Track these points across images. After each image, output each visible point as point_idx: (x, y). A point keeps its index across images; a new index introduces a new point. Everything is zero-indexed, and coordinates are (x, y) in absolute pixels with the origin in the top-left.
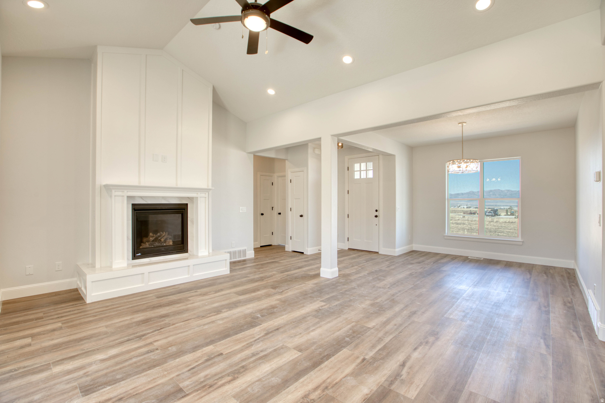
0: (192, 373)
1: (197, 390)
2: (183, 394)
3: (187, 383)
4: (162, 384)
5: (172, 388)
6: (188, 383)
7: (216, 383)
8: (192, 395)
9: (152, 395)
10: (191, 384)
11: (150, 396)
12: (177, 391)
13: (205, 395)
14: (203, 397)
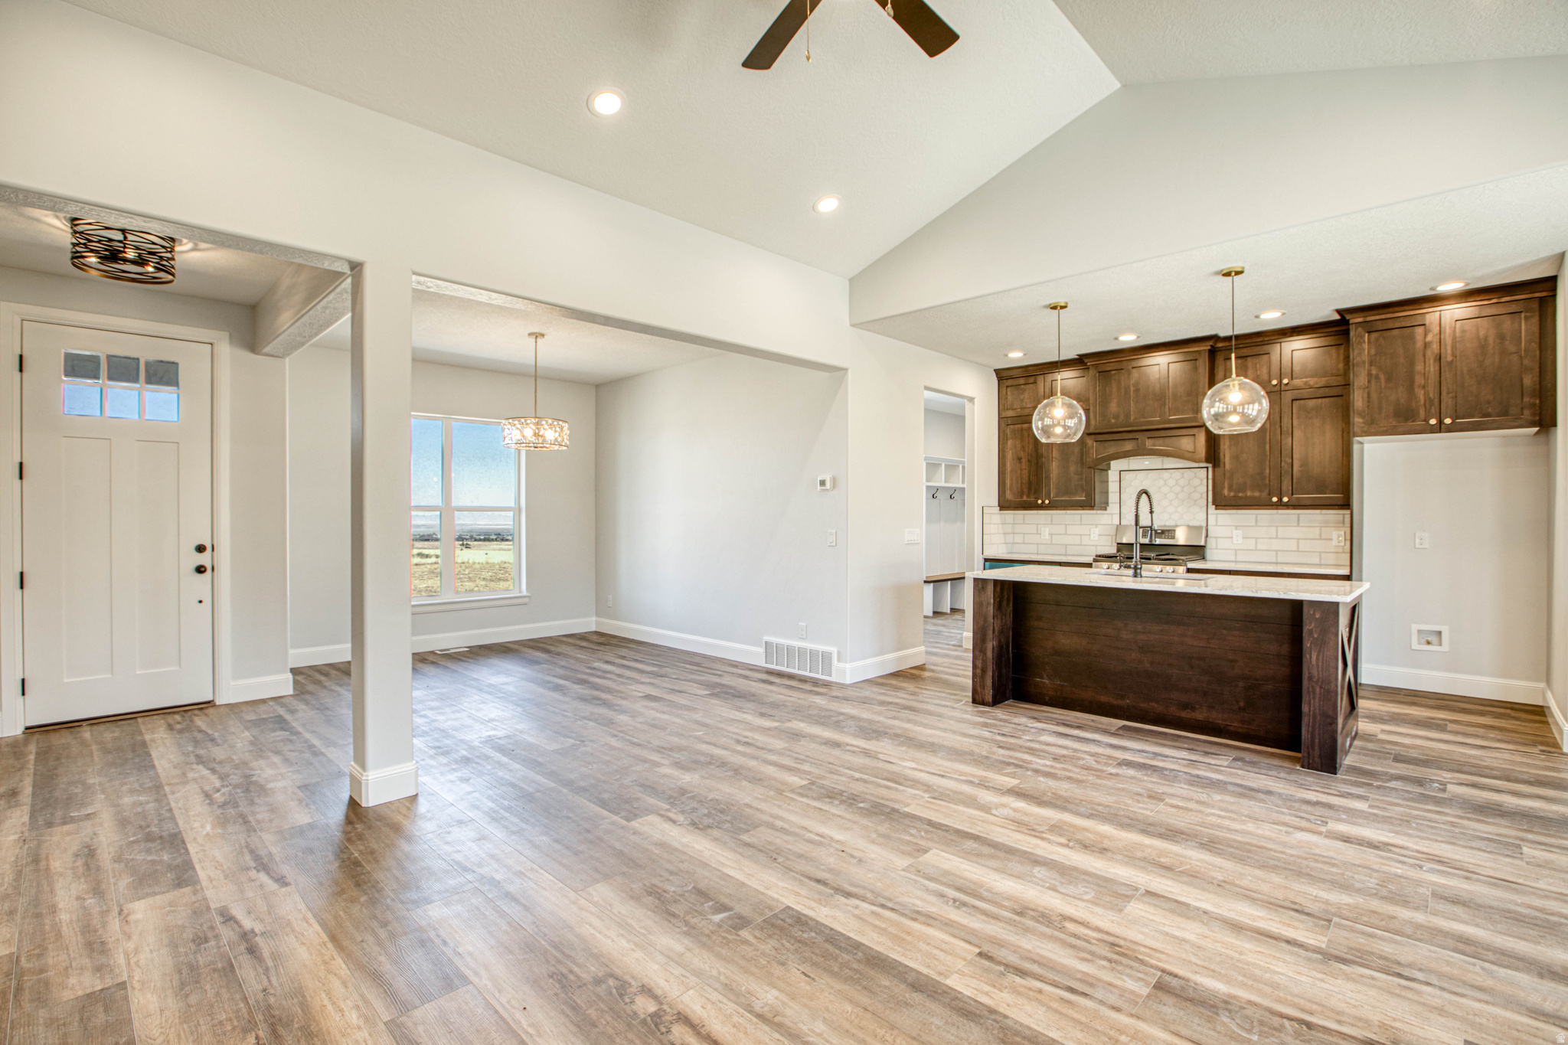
0: (1091, 985)
1: (1142, 962)
2: (1168, 978)
3: (1130, 984)
4: (1166, 1029)
5: (1165, 1005)
6: (1130, 981)
7: (1098, 940)
8: (1160, 964)
9: (1214, 1030)
10: (1129, 976)
11: (1219, 1032)
12: (1168, 992)
13: (1145, 946)
14: (1152, 949)
